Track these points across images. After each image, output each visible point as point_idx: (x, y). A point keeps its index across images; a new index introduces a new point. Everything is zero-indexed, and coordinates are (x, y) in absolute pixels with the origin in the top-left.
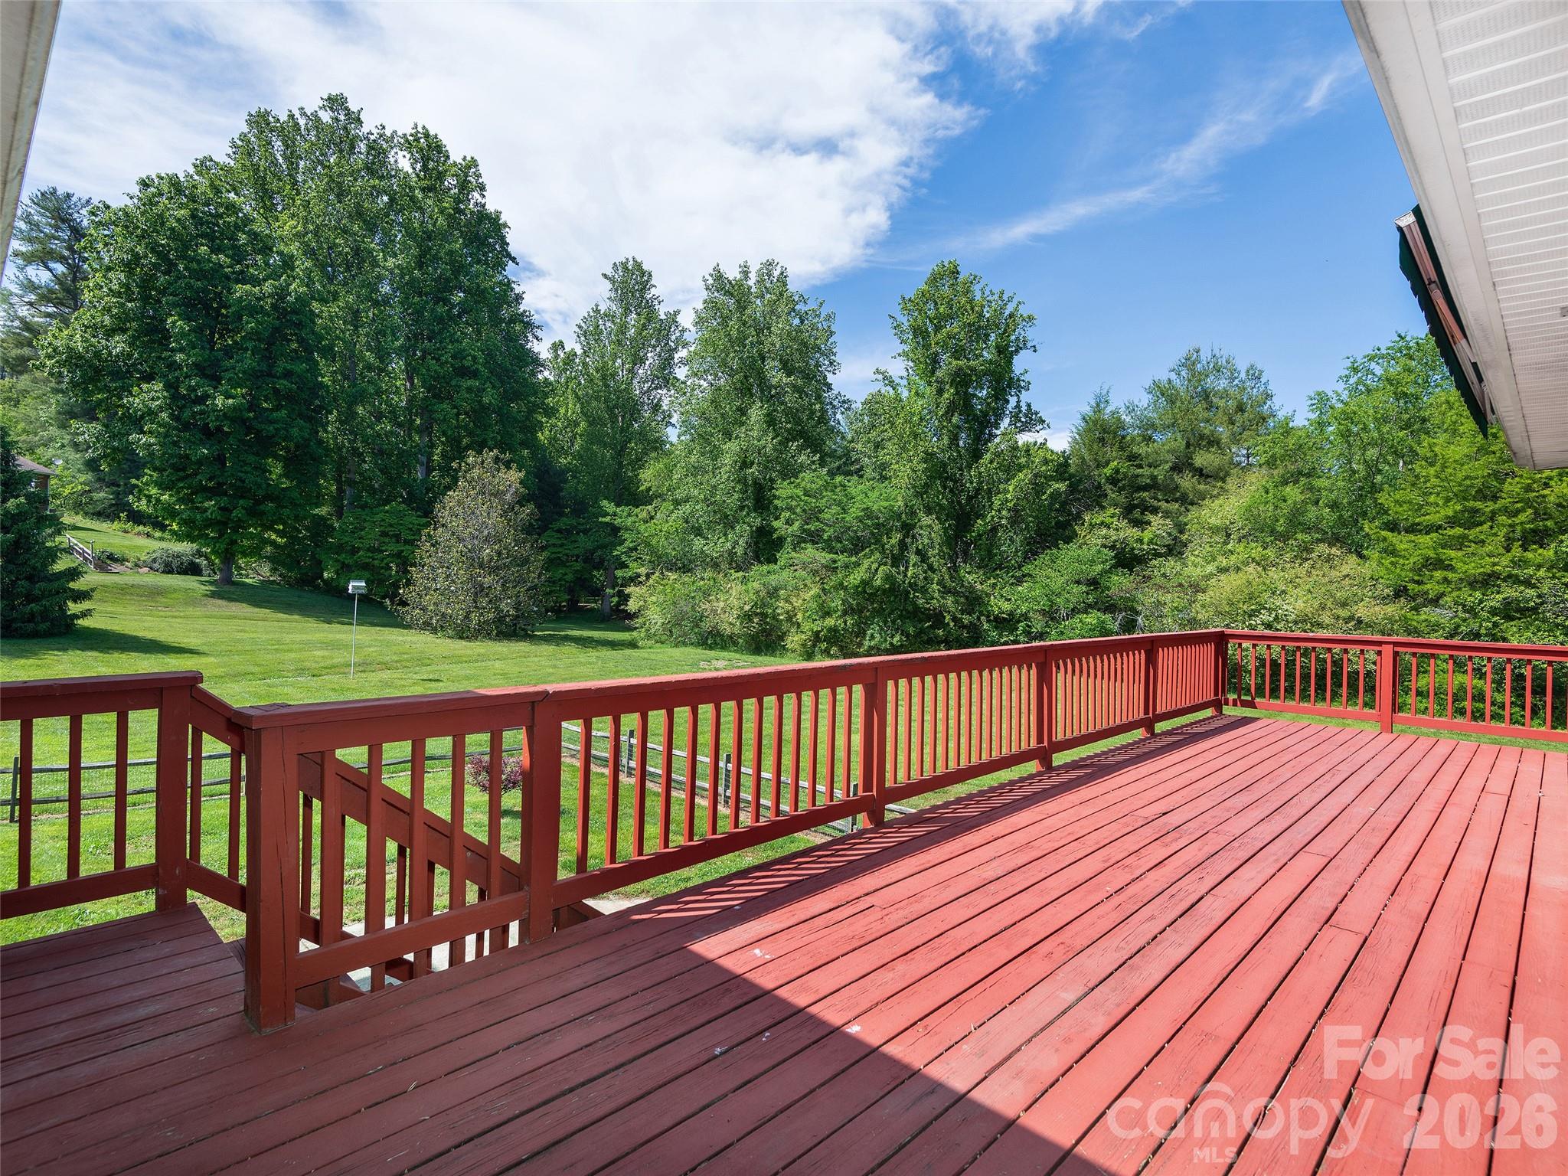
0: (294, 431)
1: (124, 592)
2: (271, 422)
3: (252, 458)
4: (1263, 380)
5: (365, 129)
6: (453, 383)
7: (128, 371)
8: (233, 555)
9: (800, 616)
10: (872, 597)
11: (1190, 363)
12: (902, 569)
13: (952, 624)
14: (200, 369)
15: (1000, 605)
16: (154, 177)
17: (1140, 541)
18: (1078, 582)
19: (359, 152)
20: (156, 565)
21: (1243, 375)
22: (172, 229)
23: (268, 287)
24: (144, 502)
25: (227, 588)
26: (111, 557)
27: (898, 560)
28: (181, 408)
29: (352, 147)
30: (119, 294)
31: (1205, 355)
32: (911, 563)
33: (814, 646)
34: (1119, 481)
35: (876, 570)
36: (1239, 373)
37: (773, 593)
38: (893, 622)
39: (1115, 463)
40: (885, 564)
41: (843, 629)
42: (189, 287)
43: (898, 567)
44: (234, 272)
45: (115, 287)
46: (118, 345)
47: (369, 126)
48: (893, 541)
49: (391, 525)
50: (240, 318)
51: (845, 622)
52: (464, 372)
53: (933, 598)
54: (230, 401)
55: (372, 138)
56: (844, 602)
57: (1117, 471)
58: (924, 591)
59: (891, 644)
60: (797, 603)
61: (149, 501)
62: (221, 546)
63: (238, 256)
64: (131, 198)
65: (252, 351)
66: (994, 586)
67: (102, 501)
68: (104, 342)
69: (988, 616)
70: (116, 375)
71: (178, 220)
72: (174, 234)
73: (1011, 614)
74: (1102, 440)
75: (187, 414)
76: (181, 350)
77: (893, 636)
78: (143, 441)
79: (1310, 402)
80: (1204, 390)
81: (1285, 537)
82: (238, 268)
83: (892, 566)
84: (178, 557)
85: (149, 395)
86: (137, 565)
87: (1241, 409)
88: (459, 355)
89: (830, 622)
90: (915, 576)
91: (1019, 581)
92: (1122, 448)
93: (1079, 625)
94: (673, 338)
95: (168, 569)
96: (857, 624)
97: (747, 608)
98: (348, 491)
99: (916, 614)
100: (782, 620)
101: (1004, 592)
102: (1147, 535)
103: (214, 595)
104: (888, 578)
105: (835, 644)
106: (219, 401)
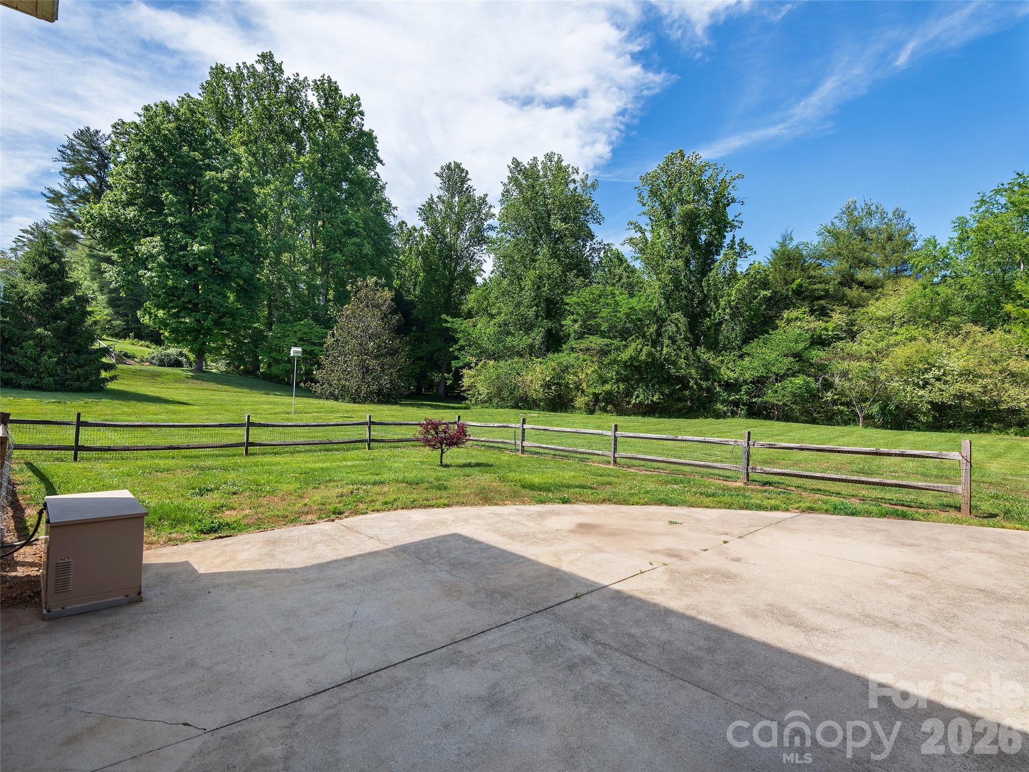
0: (243, 269)
1: (135, 374)
2: (228, 263)
3: (216, 287)
4: (906, 218)
5: (285, 76)
6: (343, 240)
7: (138, 230)
8: (204, 353)
9: (584, 385)
10: (638, 369)
11: (850, 210)
12: (659, 349)
13: (695, 387)
14: (183, 227)
15: (727, 374)
16: (152, 105)
17: (826, 329)
18: (787, 355)
19: (281, 92)
20: (154, 361)
21: (890, 215)
22: (165, 135)
23: (226, 174)
24: (147, 317)
25: (200, 374)
26: (126, 355)
27: (655, 343)
28: (171, 254)
29: (277, 88)
30: (132, 179)
31: (860, 204)
32: (665, 345)
33: (595, 405)
34: (803, 292)
35: (641, 350)
36: (887, 214)
37: (565, 369)
38: (653, 386)
39: (799, 280)
40: (647, 345)
41: (617, 392)
42: (176, 173)
43: (655, 348)
44: (204, 165)
45: (129, 173)
46: (131, 212)
47: (288, 73)
48: (651, 330)
49: (305, 333)
50: (208, 194)
51: (618, 387)
52: (350, 233)
53: (681, 368)
54: (203, 248)
55: (290, 81)
56: (617, 373)
57: (800, 286)
58: (674, 363)
59: (652, 401)
60: (582, 376)
61: (150, 317)
62: (196, 346)
63: (207, 154)
64: (140, 116)
65: (216, 216)
66: (722, 361)
67: (119, 326)
68: (122, 211)
69: (719, 382)
70: (130, 232)
71: (169, 131)
72: (166, 139)
73: (736, 380)
74: (788, 265)
75: (175, 257)
76: (172, 215)
77: (653, 396)
78: (148, 276)
79: (954, 225)
80: (861, 229)
81: (938, 320)
82: (207, 161)
83: (652, 347)
84: (168, 356)
85: (150, 245)
86: (142, 361)
87: (890, 238)
88: (346, 222)
89: (607, 387)
90: (668, 353)
91: (741, 357)
92: (803, 270)
93: (790, 385)
94: (484, 212)
95: (162, 363)
96: (627, 389)
97: (548, 379)
98: (275, 313)
99: (669, 380)
100: (571, 388)
101: (729, 365)
102: (830, 325)
103: (193, 377)
104: (649, 354)
105: (611, 403)
106: (196, 247)
